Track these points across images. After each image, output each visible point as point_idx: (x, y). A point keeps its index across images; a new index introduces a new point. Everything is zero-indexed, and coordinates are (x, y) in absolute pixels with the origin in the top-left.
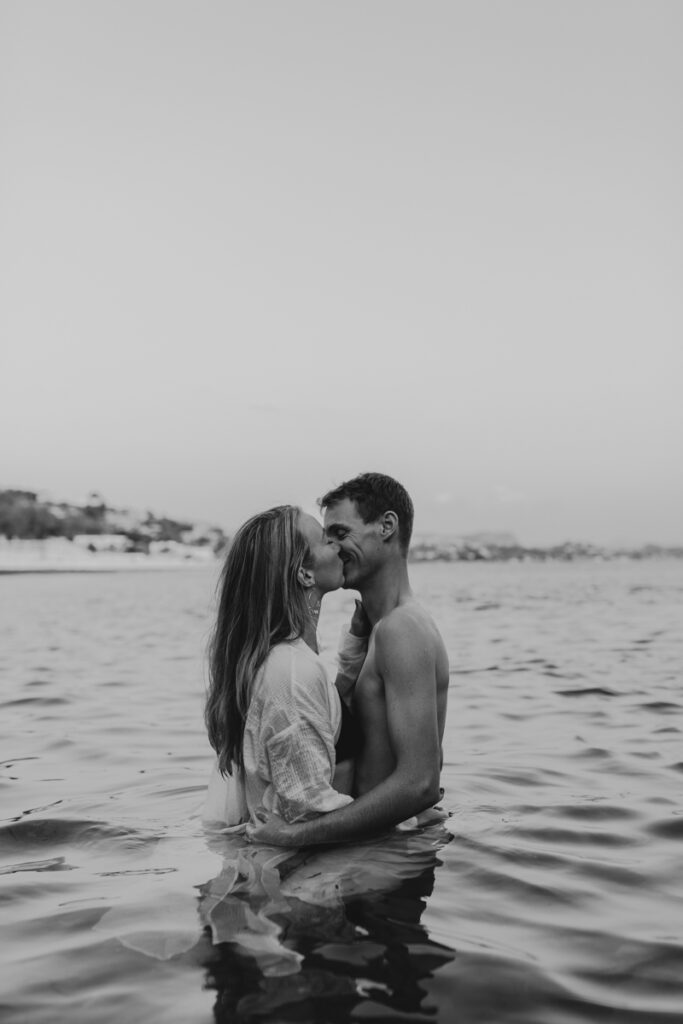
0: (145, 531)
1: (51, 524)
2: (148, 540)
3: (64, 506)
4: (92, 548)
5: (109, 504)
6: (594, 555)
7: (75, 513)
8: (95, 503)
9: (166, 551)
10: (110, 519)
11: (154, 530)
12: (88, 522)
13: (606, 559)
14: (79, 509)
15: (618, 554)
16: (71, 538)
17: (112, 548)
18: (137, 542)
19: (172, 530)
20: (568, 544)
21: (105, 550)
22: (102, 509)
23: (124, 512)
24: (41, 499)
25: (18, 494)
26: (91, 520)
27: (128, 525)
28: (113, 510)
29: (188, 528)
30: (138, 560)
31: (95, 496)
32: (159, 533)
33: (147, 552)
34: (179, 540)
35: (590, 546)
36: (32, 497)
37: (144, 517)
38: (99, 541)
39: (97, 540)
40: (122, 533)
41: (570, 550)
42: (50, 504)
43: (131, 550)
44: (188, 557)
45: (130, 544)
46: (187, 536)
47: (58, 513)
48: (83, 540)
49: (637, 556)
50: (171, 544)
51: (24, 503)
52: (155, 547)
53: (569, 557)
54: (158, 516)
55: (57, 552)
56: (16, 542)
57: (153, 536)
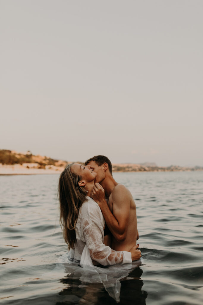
0: (44, 162)
1: (16, 160)
2: (45, 165)
3: (20, 155)
4: (28, 167)
5: (33, 154)
6: (180, 170)
7: (23, 157)
8: (29, 154)
9: (50, 168)
10: (34, 158)
11: (47, 161)
12: (27, 159)
13: (184, 170)
14: (24, 155)
15: (187, 169)
16: (21, 164)
17: (34, 167)
18: (42, 165)
19: (52, 162)
20: (172, 166)
21: (32, 168)
22: (31, 155)
23: (38, 156)
24: (13, 152)
25: (6, 151)
27: (39, 160)
28: (34, 156)
29: (57, 161)
30: (42, 171)
31: (29, 151)
32: (48, 163)
33: (45, 168)
34: (54, 165)
35: (179, 167)
36: (10, 152)
37: (44, 158)
39: (29, 165)
40: (37, 163)
41: (172, 168)
42: (15, 154)
43: (40, 168)
44: (57, 170)
45: (39, 166)
46: (56, 164)
47: (18, 157)
48: (25, 165)
49: (193, 170)
50: (52, 166)
51: (8, 154)
52: (47, 167)
53: (172, 170)
54: (48, 157)
55: (17, 168)
56: (5, 166)
57: (46, 163)
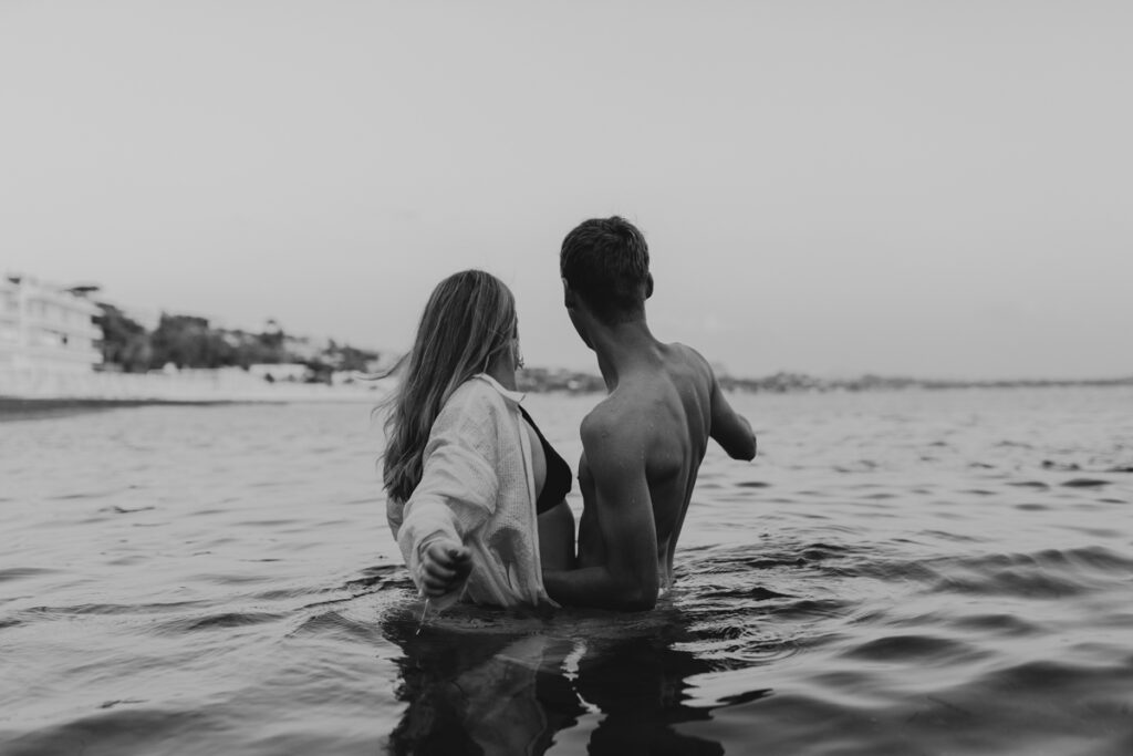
0: (326, 360)
1: (224, 353)
2: (330, 370)
3: (238, 333)
4: (269, 378)
5: (288, 331)
6: (809, 387)
7: (249, 341)
8: (272, 330)
9: (349, 381)
10: (289, 347)
11: (338, 358)
12: (265, 351)
13: (822, 390)
14: (254, 336)
15: (835, 385)
16: (246, 368)
17: (291, 379)
18: (318, 372)
19: (356, 360)
20: (781, 375)
21: (284, 380)
22: (279, 337)
23: (304, 340)
24: (214, 326)
25: (188, 320)
26: (267, 348)
27: (308, 353)
28: (291, 338)
29: (373, 357)
30: (320, 390)
31: (271, 322)
32: (341, 363)
33: (329, 383)
34: (364, 370)
35: (805, 377)
36: (203, 323)
37: (325, 346)
38: (278, 371)
39: (274, 370)
40: (300, 362)
41: (783, 381)
42: (222, 331)
43: (312, 381)
44: (374, 388)
45: (310, 374)
46: (371, 366)
47: (231, 340)
48: (259, 370)
49: (854, 387)
50: (355, 374)
51: (194, 330)
52: (338, 377)
53: (782, 389)
54: (341, 343)
55: (230, 382)
56: (187, 372)
57: (336, 365)
